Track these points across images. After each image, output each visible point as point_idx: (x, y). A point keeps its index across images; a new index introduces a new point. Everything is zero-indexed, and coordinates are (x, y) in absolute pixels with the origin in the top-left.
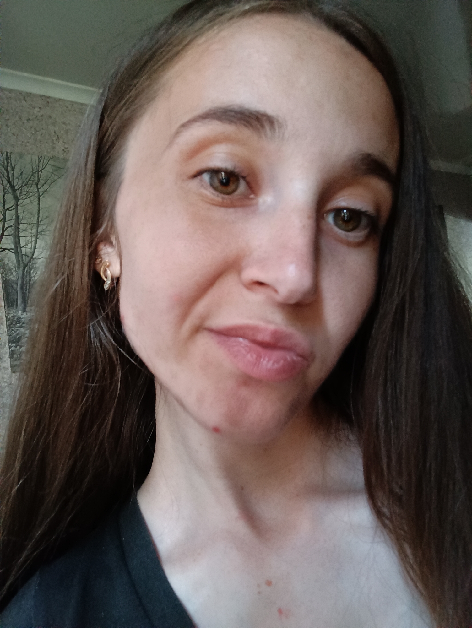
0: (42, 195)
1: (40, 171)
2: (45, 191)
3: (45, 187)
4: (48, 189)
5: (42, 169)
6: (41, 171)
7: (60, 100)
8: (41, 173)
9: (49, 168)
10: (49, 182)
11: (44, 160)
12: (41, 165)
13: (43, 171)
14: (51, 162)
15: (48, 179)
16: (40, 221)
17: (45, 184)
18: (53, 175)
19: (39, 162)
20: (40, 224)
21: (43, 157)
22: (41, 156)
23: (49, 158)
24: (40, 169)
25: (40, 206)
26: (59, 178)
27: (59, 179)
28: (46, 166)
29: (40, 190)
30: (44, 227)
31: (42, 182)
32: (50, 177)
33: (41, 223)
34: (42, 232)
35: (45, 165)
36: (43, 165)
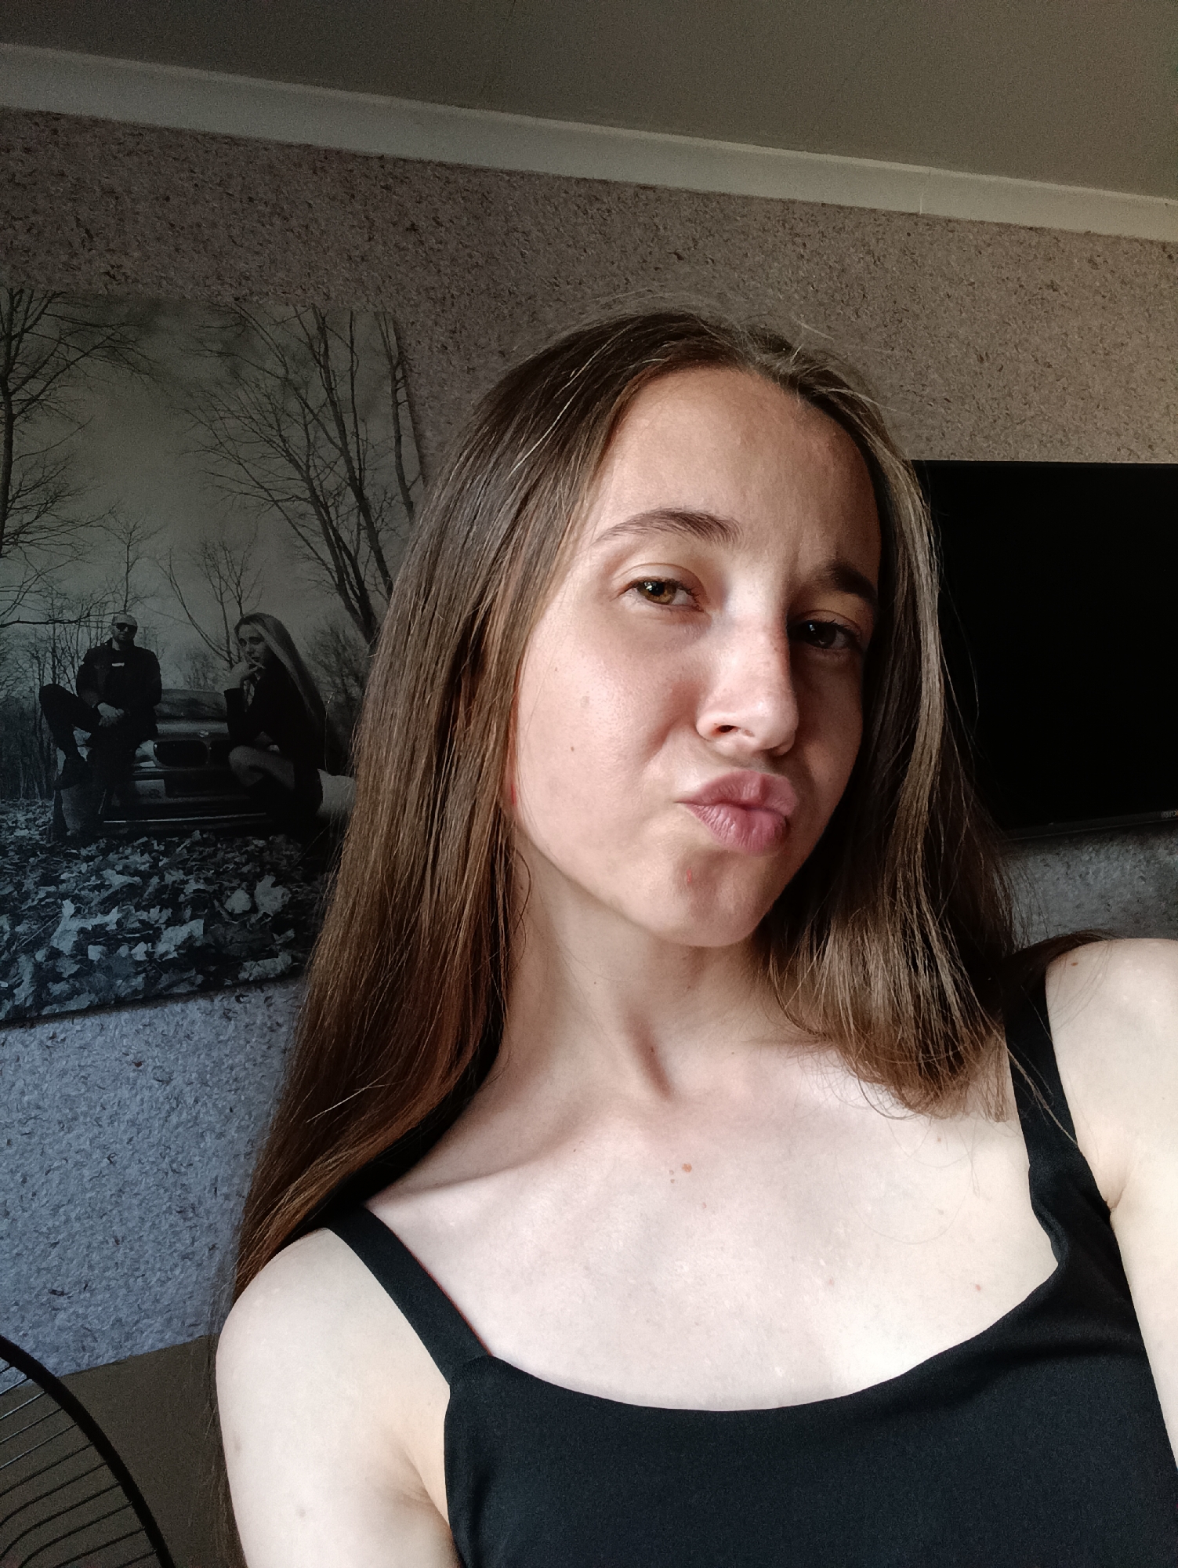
0: (23, 411)
1: (16, 336)
2: (34, 399)
3: (35, 386)
4: (43, 391)
5: (24, 331)
6: (20, 336)
7: (95, 122)
8: (18, 345)
9: (47, 327)
10: (47, 370)
11: (30, 302)
12: (19, 316)
13: (26, 335)
14: (58, 308)
15: (45, 362)
16: (10, 498)
17: (33, 377)
18: (62, 348)
19: (13, 309)
20: (11, 509)
21: (28, 292)
22: (21, 291)
23: (50, 294)
24: (17, 330)
25: (15, 449)
26: (86, 354)
27: (86, 360)
28: (38, 319)
29: (13, 398)
30: (27, 518)
31: (21, 371)
32: (52, 354)
33: (17, 505)
34: (17, 533)
35: (33, 318)
36: (26, 319)
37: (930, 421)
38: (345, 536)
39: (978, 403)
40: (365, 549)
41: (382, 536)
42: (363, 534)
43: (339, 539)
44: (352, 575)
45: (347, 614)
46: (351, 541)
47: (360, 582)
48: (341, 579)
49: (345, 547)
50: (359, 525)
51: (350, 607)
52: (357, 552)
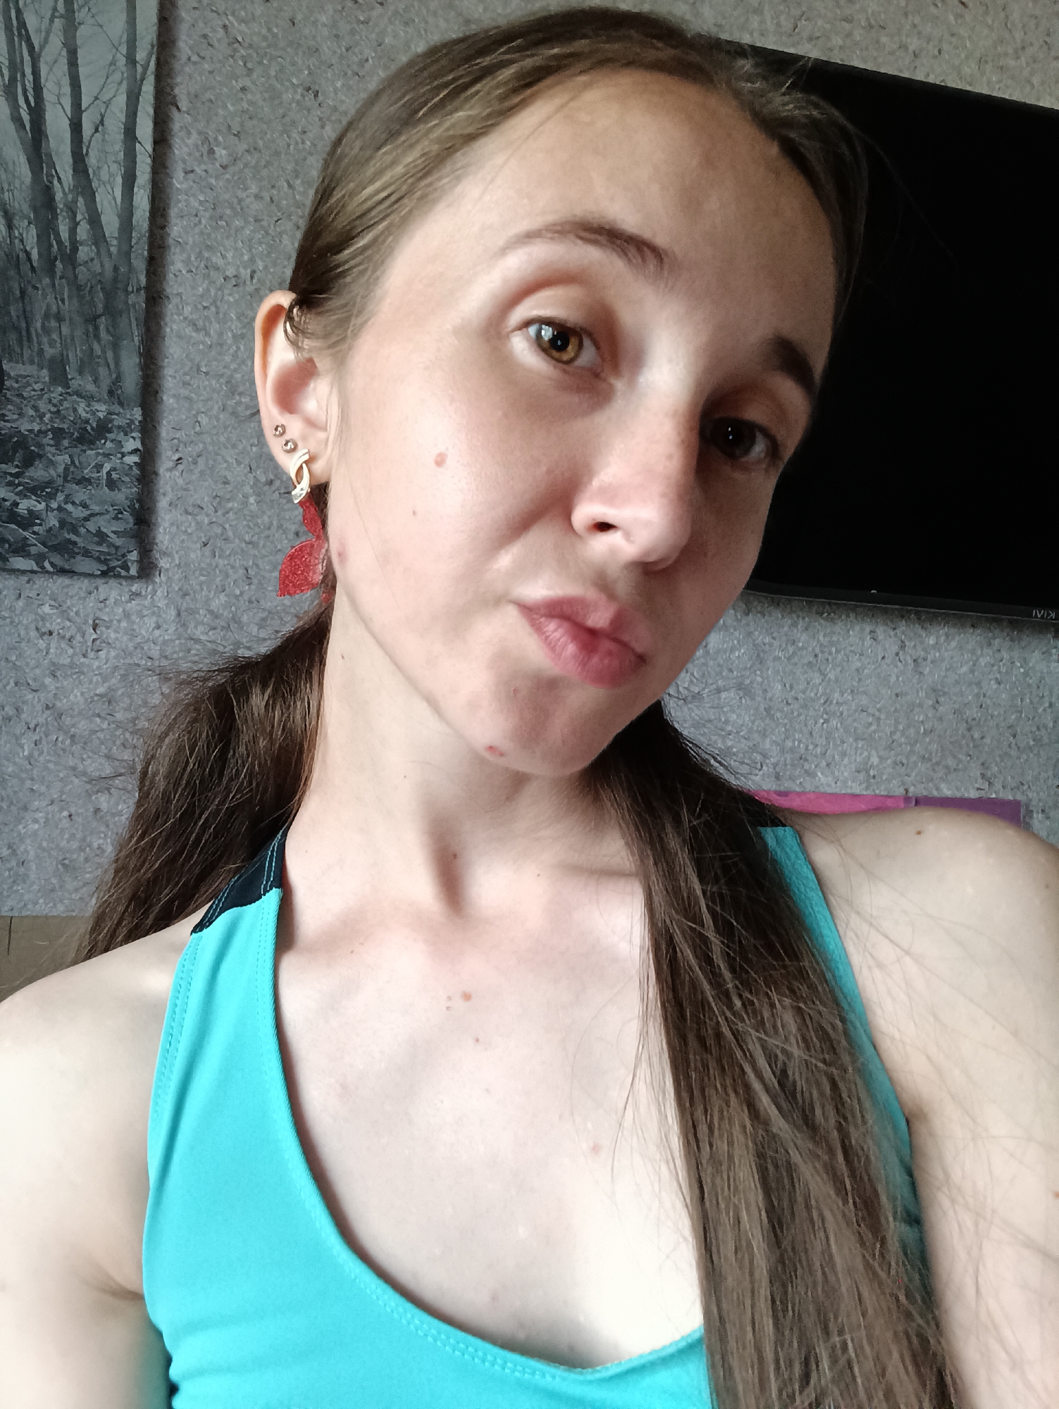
37: (928, 29)
38: (31, 22)
39: (1007, 17)
40: (56, 42)
41: (82, 32)
42: (58, 23)
43: (22, 24)
44: (30, 77)
45: (11, 127)
46: (39, 31)
47: (38, 89)
48: (13, 79)
49: (28, 40)
50: (55, 9)
51: (17, 120)
52: (42, 47)
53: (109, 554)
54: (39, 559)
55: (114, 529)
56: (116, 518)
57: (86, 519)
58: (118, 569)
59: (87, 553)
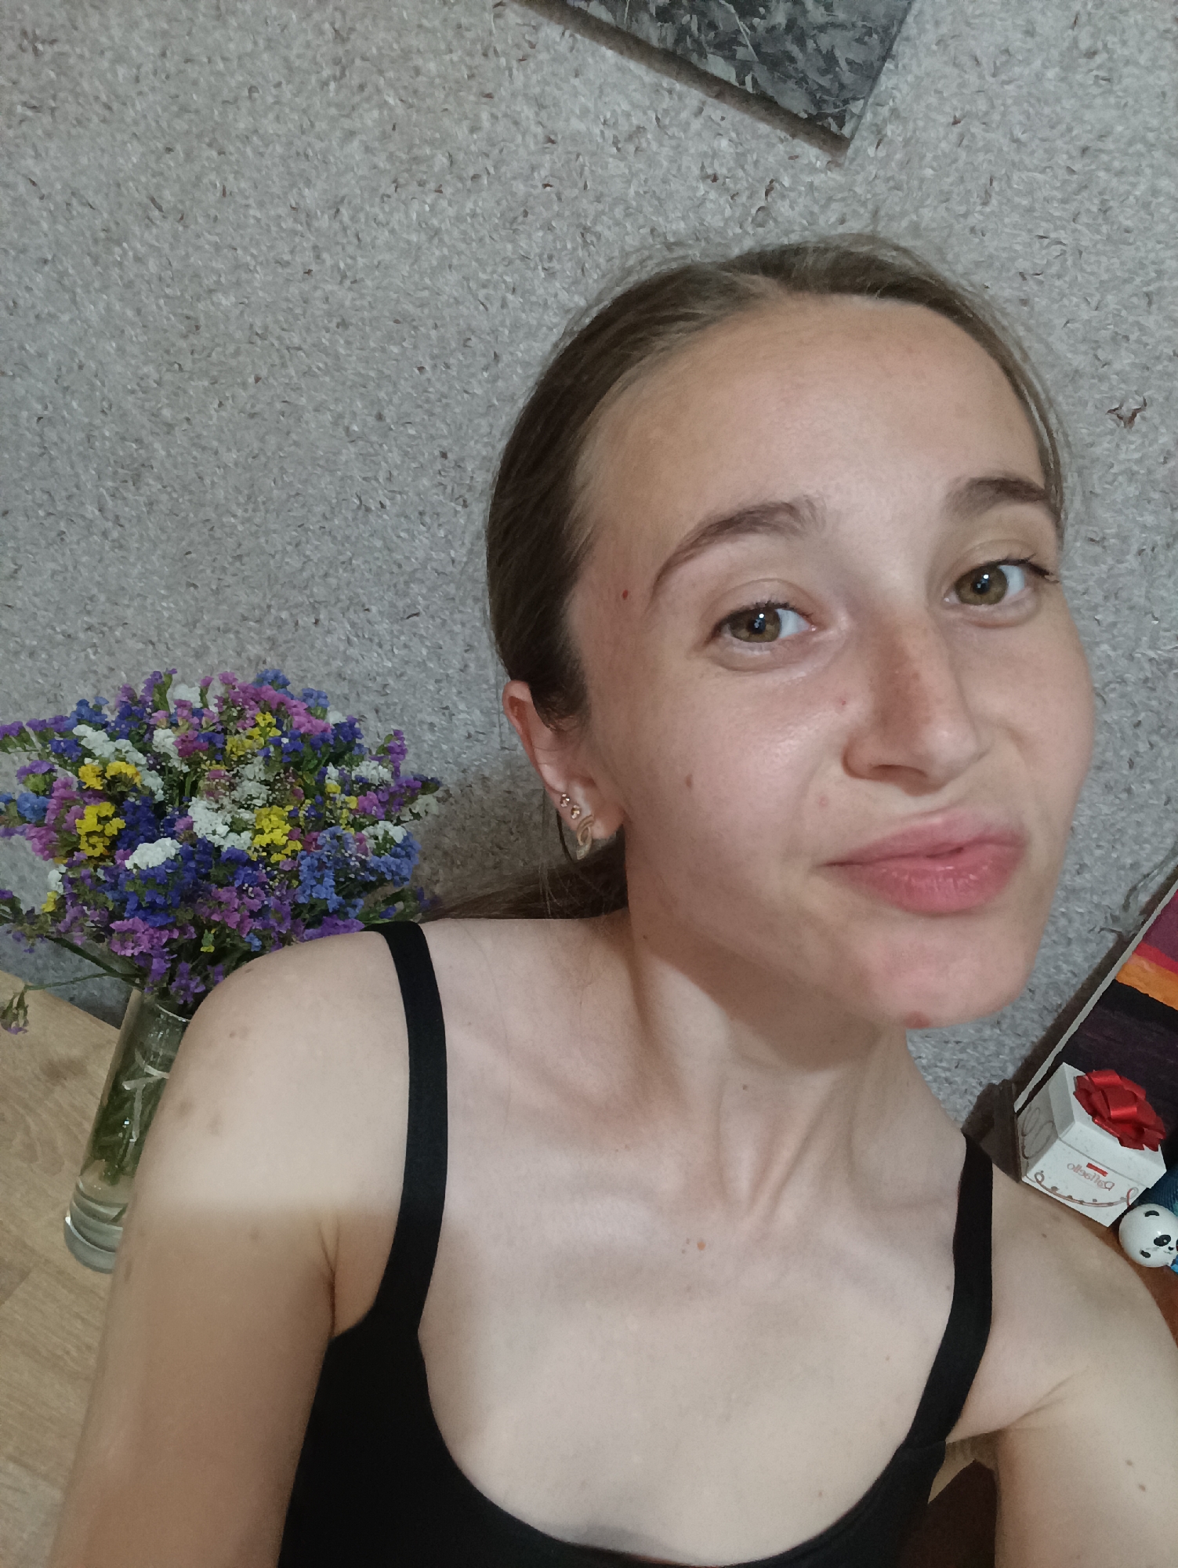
53: (828, 92)
54: (743, 68)
55: (851, 56)
56: (860, 41)
57: (822, 28)
58: (830, 120)
59: (802, 81)
